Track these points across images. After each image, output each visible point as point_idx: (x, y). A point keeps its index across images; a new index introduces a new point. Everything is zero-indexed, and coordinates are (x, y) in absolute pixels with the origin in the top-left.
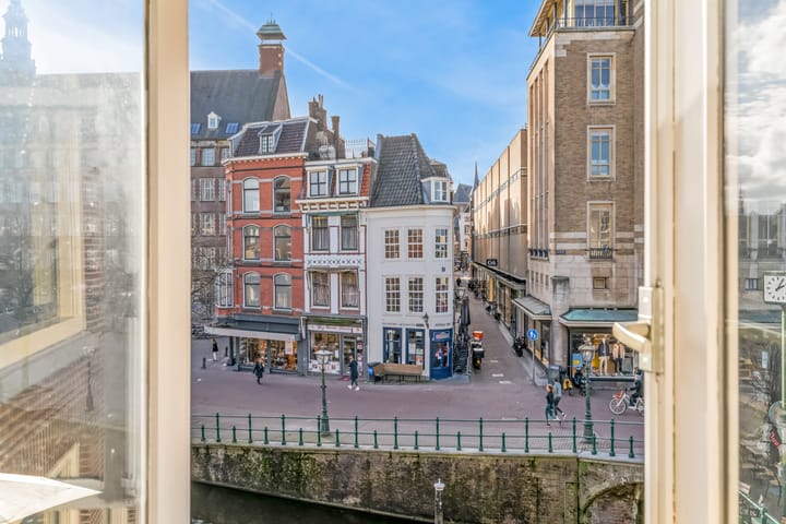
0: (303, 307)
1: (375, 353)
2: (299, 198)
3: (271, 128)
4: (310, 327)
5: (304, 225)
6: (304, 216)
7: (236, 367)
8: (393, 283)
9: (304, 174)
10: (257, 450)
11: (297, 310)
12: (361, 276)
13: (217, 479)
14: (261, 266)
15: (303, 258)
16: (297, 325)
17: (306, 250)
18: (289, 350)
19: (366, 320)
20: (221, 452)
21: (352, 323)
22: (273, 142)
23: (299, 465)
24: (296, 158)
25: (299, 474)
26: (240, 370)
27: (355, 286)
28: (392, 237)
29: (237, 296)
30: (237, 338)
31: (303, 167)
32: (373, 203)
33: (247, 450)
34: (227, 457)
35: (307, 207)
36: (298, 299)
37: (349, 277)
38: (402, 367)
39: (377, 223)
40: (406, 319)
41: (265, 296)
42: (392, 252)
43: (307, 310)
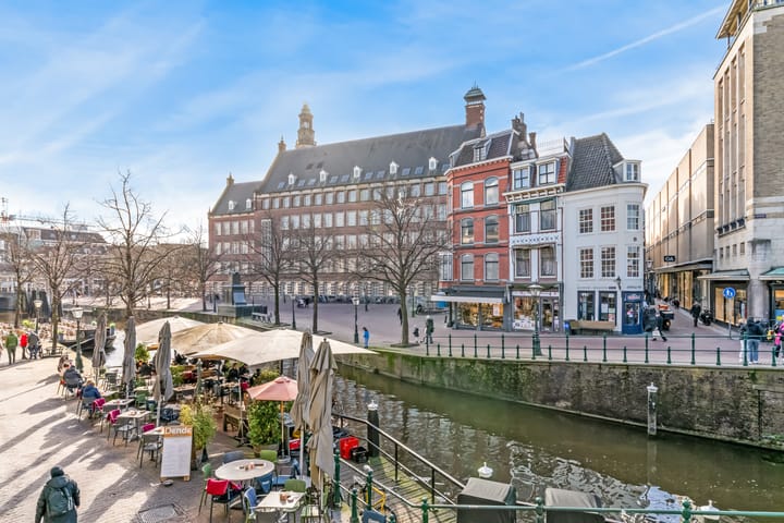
0: (508, 278)
1: (570, 312)
2: (505, 191)
3: (483, 142)
4: (514, 293)
5: (509, 212)
6: (509, 206)
7: (454, 326)
8: (587, 254)
9: (510, 173)
10: (482, 362)
11: (504, 280)
12: (559, 249)
13: (450, 385)
14: (474, 248)
15: (508, 239)
16: (503, 292)
17: (511, 232)
18: (497, 312)
19: (562, 285)
20: (453, 363)
21: (550, 288)
22: (484, 152)
23: (517, 374)
24: (503, 160)
25: (517, 381)
26: (458, 328)
27: (553, 259)
28: (586, 215)
29: (456, 272)
30: (456, 303)
31: (509, 167)
32: (568, 189)
33: (473, 362)
34: (457, 367)
35: (512, 198)
36: (504, 272)
37: (547, 250)
38: (595, 323)
39: (573, 204)
40: (598, 283)
41: (479, 271)
42: (586, 228)
43: (512, 280)
